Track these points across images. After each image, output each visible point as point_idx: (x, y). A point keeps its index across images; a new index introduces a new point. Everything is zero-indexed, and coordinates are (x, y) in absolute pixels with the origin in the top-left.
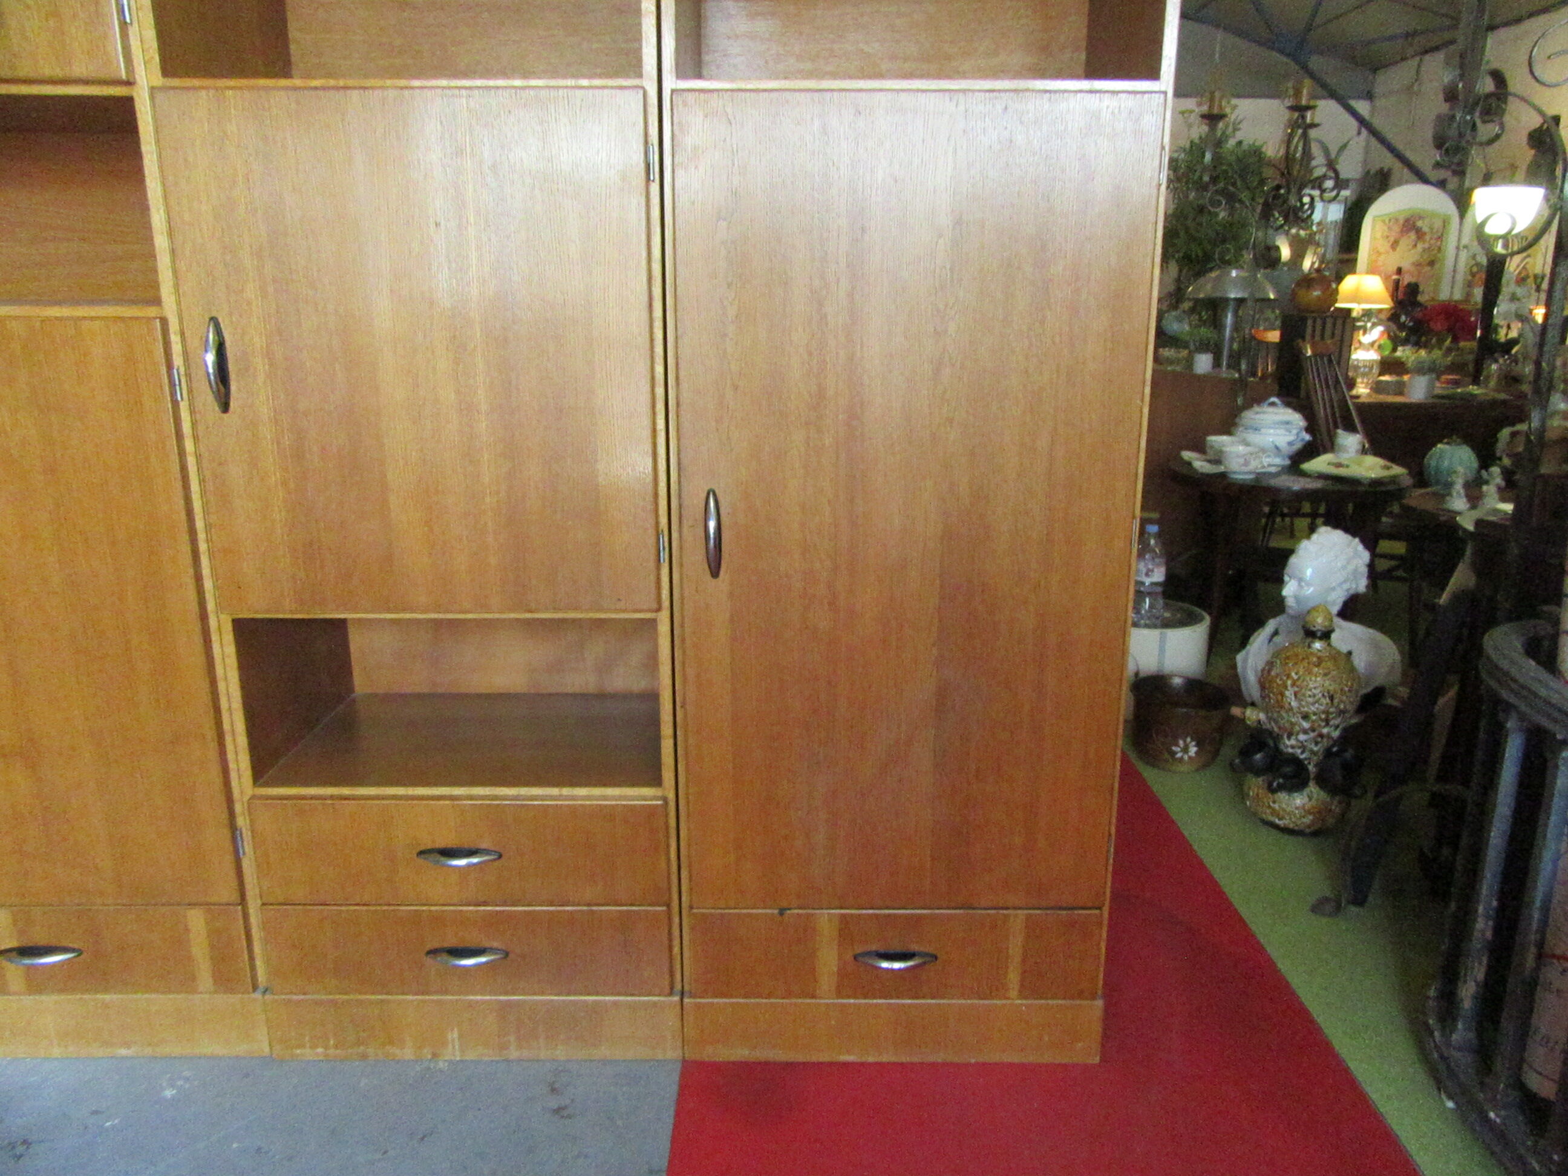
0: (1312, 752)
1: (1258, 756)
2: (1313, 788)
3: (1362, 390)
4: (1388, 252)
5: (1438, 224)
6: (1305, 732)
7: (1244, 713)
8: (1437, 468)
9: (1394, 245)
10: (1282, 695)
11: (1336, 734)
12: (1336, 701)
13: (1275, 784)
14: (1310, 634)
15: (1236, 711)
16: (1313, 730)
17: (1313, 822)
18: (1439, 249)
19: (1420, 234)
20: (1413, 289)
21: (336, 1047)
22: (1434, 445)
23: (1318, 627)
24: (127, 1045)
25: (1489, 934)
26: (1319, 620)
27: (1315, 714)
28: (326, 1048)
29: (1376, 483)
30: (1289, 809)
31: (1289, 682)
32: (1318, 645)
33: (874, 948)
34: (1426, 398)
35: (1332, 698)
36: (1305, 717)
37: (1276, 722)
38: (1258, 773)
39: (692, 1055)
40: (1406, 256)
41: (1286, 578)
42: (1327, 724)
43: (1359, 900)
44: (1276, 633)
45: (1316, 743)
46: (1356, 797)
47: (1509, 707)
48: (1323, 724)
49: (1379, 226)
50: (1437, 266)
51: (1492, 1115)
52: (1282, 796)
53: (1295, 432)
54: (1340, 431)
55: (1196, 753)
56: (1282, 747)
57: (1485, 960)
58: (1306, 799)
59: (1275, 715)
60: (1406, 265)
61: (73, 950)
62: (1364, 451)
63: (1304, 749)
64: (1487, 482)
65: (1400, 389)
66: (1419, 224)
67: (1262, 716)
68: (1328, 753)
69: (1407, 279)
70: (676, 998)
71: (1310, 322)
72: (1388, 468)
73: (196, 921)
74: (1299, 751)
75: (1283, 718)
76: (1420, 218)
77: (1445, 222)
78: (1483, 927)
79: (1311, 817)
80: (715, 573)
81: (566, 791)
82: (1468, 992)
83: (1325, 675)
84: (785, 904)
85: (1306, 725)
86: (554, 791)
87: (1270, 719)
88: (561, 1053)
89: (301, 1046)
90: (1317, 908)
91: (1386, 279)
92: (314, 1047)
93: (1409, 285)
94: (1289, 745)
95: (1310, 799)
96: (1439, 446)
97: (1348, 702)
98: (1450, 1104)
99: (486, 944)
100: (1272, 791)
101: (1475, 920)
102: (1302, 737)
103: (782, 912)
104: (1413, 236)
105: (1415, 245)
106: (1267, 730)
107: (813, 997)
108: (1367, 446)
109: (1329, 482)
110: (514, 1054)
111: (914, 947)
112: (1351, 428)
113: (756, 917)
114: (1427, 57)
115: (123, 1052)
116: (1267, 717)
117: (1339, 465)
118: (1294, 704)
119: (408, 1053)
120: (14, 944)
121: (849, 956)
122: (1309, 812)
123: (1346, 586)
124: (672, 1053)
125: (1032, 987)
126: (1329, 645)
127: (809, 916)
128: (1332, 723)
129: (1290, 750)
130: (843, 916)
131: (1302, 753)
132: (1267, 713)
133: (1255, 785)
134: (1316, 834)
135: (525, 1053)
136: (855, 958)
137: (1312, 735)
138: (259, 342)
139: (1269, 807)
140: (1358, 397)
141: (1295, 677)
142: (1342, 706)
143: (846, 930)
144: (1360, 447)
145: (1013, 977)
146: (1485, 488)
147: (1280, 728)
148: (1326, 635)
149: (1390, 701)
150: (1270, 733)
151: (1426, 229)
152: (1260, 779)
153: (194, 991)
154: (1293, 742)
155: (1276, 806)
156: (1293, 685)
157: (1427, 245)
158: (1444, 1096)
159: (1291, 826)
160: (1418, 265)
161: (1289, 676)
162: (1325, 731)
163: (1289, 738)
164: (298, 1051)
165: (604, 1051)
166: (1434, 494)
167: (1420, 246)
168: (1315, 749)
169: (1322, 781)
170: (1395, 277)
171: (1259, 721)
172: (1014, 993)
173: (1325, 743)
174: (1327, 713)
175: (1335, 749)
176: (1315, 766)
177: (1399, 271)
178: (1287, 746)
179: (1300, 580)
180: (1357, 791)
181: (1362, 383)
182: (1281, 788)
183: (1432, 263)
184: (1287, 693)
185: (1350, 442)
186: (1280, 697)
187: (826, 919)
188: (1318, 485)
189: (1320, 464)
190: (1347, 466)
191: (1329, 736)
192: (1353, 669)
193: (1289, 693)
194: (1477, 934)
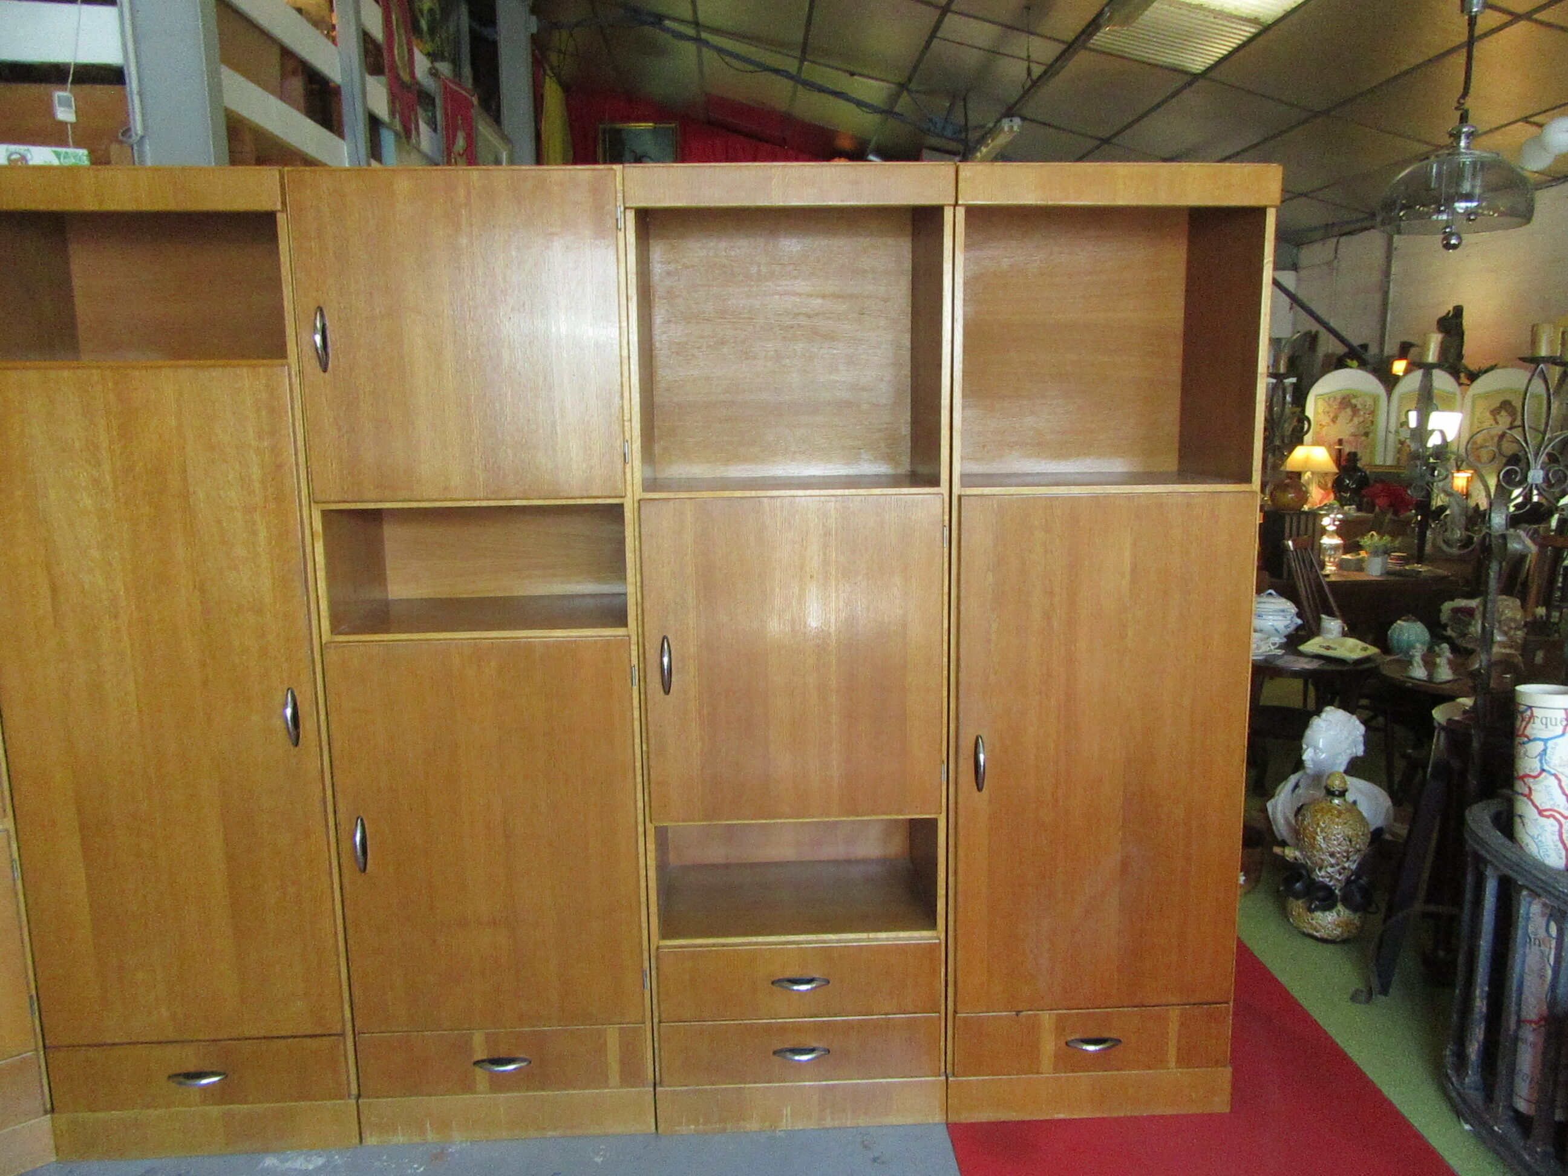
0: (1337, 880)
1: (1298, 885)
2: (1340, 907)
3: (1330, 568)
4: (1328, 425)
5: (1370, 402)
6: (1332, 866)
7: (1283, 852)
8: (1398, 641)
9: (1334, 420)
10: (1314, 839)
11: (1354, 867)
12: (1353, 843)
13: (1313, 906)
14: (1330, 793)
15: (1277, 850)
16: (1338, 865)
17: (1342, 933)
18: (1372, 422)
19: (1355, 410)
20: (1353, 457)
21: (705, 1123)
22: (1395, 621)
23: (1336, 788)
24: (555, 1129)
25: (1484, 1010)
26: (1337, 782)
27: (1339, 853)
28: (697, 1123)
29: (1358, 662)
30: (1324, 924)
31: (1319, 829)
32: (1336, 801)
33: (1078, 1036)
34: (1382, 575)
35: (1350, 841)
36: (1332, 855)
37: (1309, 859)
38: (1297, 898)
39: (953, 1119)
40: (1344, 429)
41: (1304, 746)
42: (1348, 860)
43: (1384, 991)
44: (1297, 786)
45: (1340, 874)
46: (1372, 913)
47: (1486, 862)
48: (1345, 860)
49: (1320, 402)
50: (1371, 435)
51: (1496, 1128)
52: (1318, 914)
53: (1289, 617)
54: (1323, 616)
55: (1244, 881)
56: (1314, 876)
57: (1483, 1025)
58: (1336, 915)
59: (1309, 854)
60: (1345, 436)
61: (523, 1060)
62: (1344, 634)
63: (1331, 878)
64: (1439, 656)
65: (1359, 566)
66: (1354, 401)
67: (1297, 853)
68: (1348, 881)
69: (1347, 449)
70: (943, 1078)
71: (1288, 519)
72: (1365, 649)
73: (612, 1035)
74: (1327, 880)
75: (1315, 856)
76: (1355, 397)
77: (1376, 399)
78: (1480, 1005)
79: (1340, 930)
80: (980, 789)
81: (872, 935)
82: (1473, 1050)
83: (1345, 823)
84: (1020, 1009)
85: (1333, 861)
86: (864, 935)
87: (1305, 856)
88: (862, 1121)
89: (680, 1124)
90: (1354, 998)
91: (1329, 448)
92: (688, 1125)
93: (1349, 454)
94: (1320, 876)
95: (1338, 915)
96: (1399, 622)
97: (1362, 843)
98: (1467, 1127)
99: (814, 1045)
100: (1311, 910)
101: (1474, 1000)
102: (1330, 870)
103: (1018, 1013)
104: (1349, 411)
105: (1351, 420)
106: (1302, 864)
107: (1037, 1073)
108: (1346, 629)
109: (1323, 662)
110: (829, 1123)
111: (1105, 1035)
112: (1331, 614)
113: (1000, 1018)
114: (1343, 239)
115: (550, 1133)
116: (1302, 854)
117: (1328, 648)
118: (1324, 846)
119: (753, 1126)
120: (485, 1057)
121: (1063, 1044)
122: (1338, 925)
123: (1349, 752)
124: (939, 1118)
125: (1185, 1060)
126: (1345, 800)
127: (1036, 1015)
128: (1351, 859)
129: (1321, 879)
130: (1058, 1015)
131: (1330, 881)
132: (1301, 852)
133: (1297, 906)
134: (1345, 941)
135: (837, 1123)
136: (1067, 1044)
137: (1337, 868)
138: (693, 650)
139: (1309, 923)
140: (1328, 576)
141: (1323, 825)
142: (1358, 846)
143: (1060, 1026)
144: (1341, 629)
145: (1172, 1052)
146: (1438, 660)
147: (1312, 863)
148: (1342, 794)
149: (1388, 837)
150: (1304, 866)
151: (1359, 406)
152: (1300, 902)
153: (607, 1087)
154: (1323, 873)
155: (1314, 922)
156: (1321, 832)
157: (1361, 419)
158: (1462, 1122)
159: (1325, 936)
160: (1354, 435)
161: (1318, 825)
162: (1346, 865)
163: (1320, 869)
164: (677, 1128)
165: (893, 1120)
166: (1398, 661)
167: (1356, 420)
168: (1340, 878)
169: (1347, 901)
170: (1337, 447)
171: (1296, 859)
172: (1172, 1064)
173: (1347, 873)
174: (1347, 852)
175: (1353, 878)
176: (1340, 890)
177: (1340, 442)
178: (1318, 876)
179: (1316, 748)
180: (1372, 909)
181: (1330, 562)
182: (1317, 909)
183: (1366, 434)
184: (1318, 838)
185: (1333, 625)
186: (1312, 840)
187: (1047, 1018)
188: (1313, 665)
189: (1312, 646)
190: (1335, 649)
191: (1349, 868)
192: (1363, 819)
193: (1319, 838)
194: (1477, 1010)
